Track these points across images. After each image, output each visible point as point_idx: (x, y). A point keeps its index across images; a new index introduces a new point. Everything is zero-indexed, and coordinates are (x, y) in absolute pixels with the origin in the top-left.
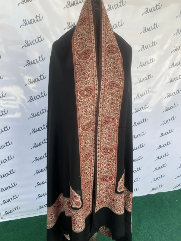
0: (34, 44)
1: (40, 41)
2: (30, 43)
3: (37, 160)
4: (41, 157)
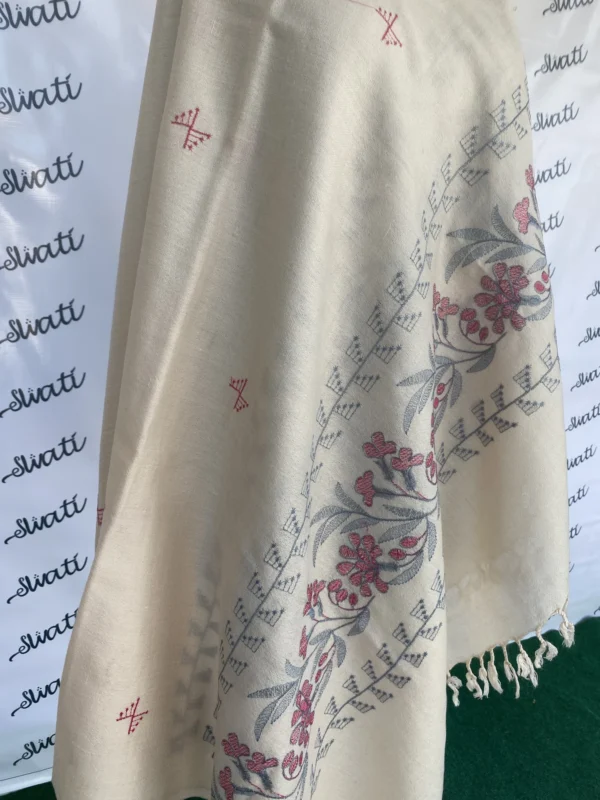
0: (36, 24)
1: (62, 15)
2: (20, 14)
3: (27, 531)
4: (44, 520)
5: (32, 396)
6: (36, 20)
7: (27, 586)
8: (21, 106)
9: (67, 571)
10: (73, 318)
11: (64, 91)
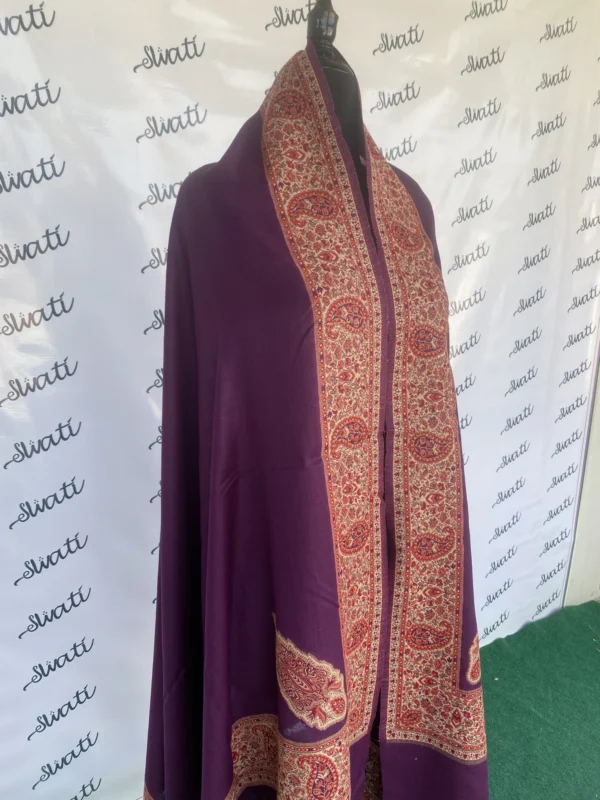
5: (38, 506)
6: (27, 182)
7: (41, 673)
8: (16, 259)
9: (76, 654)
10: (72, 434)
11: (55, 240)
